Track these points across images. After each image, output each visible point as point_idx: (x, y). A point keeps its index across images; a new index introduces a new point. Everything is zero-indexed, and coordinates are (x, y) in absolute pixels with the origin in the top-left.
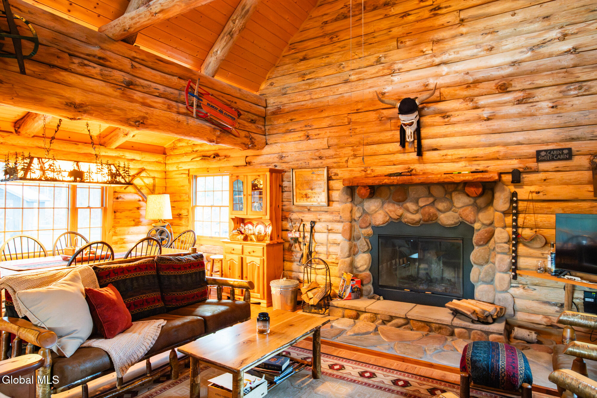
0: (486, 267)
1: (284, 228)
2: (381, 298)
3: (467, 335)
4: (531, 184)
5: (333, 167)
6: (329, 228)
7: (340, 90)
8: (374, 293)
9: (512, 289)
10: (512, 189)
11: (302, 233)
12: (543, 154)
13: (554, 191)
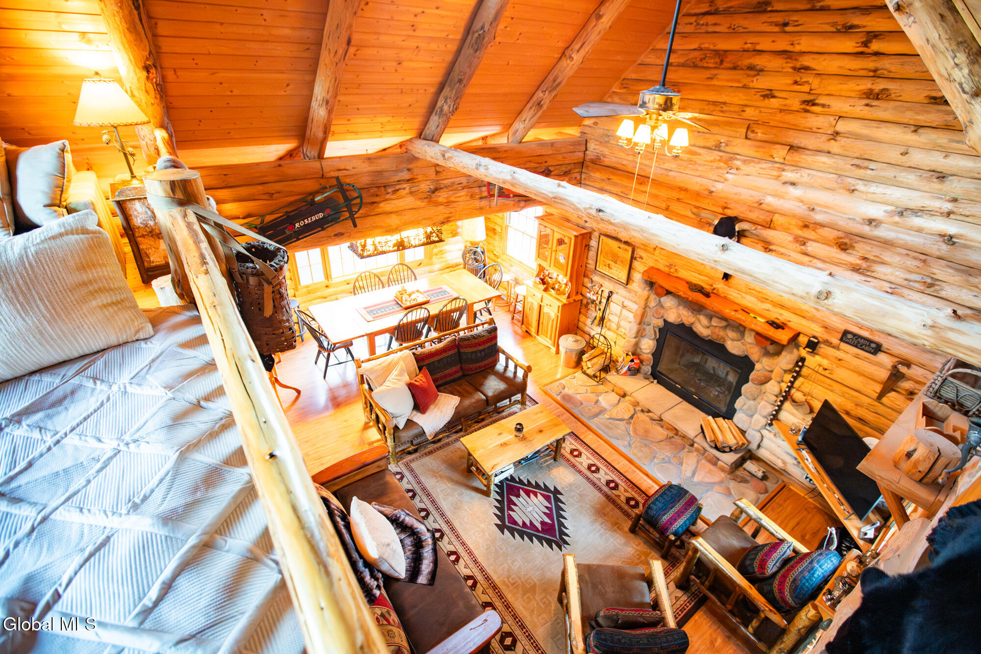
0: (752, 402)
1: (585, 284)
2: (656, 381)
3: (702, 452)
4: (825, 357)
5: (640, 248)
6: (625, 304)
7: (666, 164)
8: (651, 374)
9: (765, 430)
10: (804, 353)
11: (599, 298)
12: (850, 336)
13: (841, 374)
